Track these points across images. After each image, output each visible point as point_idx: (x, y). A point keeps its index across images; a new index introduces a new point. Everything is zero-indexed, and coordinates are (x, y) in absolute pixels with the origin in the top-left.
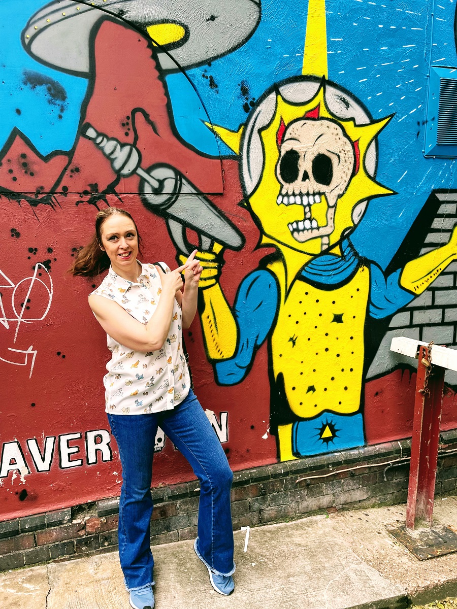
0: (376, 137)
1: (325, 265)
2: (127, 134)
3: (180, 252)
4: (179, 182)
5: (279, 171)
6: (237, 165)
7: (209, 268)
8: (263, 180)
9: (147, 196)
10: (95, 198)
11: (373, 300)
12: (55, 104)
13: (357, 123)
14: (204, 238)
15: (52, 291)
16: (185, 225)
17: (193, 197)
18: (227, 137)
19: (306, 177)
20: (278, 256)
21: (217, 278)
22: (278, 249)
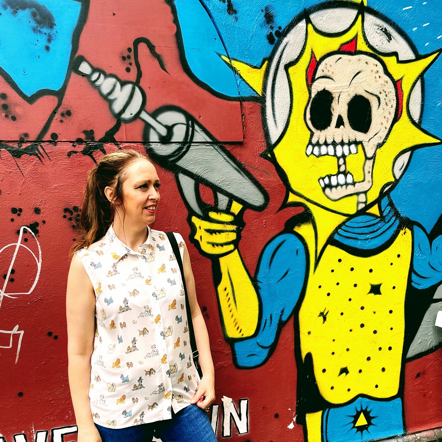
0: (421, 76)
1: (361, 227)
2: (128, 70)
3: (192, 213)
4: (191, 129)
5: (308, 116)
6: (260, 108)
7: (226, 231)
8: (290, 126)
9: (153, 146)
10: (90, 148)
11: (416, 268)
12: (40, 32)
13: (401, 59)
14: (220, 196)
15: (41, 260)
16: (199, 181)
17: (208, 147)
18: (248, 74)
19: (340, 123)
20: (307, 217)
21: (235, 243)
22: (307, 209)
